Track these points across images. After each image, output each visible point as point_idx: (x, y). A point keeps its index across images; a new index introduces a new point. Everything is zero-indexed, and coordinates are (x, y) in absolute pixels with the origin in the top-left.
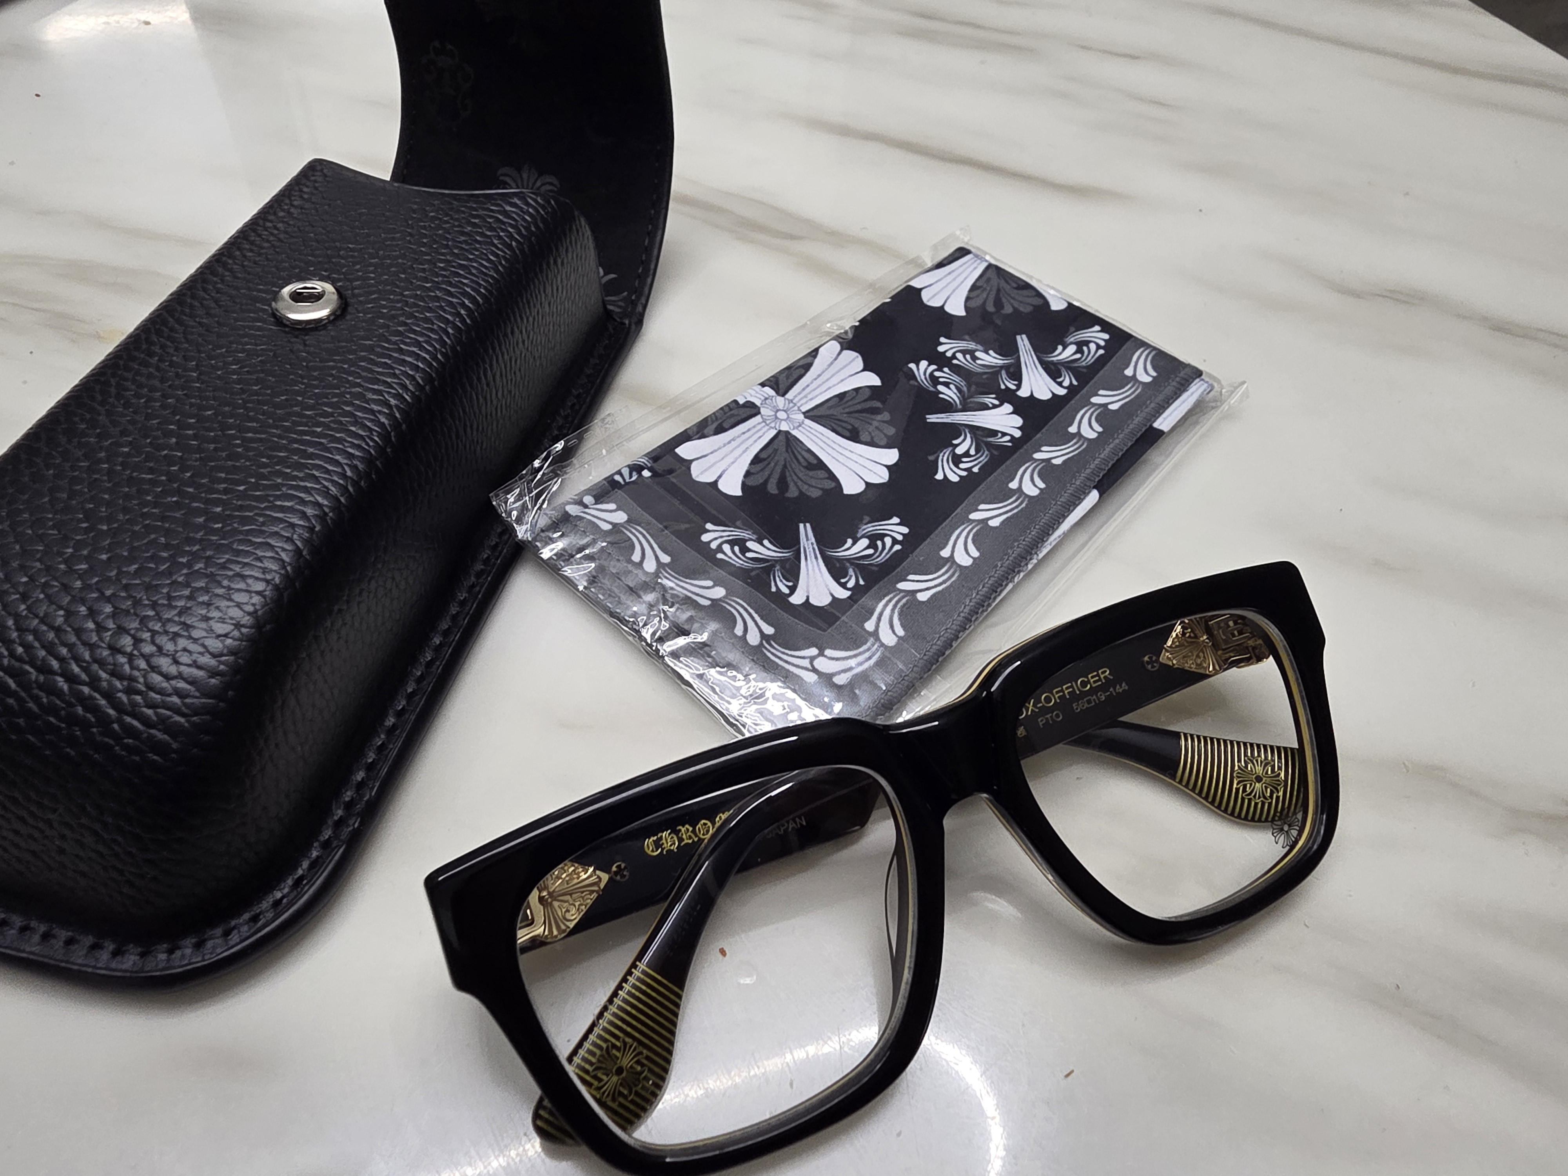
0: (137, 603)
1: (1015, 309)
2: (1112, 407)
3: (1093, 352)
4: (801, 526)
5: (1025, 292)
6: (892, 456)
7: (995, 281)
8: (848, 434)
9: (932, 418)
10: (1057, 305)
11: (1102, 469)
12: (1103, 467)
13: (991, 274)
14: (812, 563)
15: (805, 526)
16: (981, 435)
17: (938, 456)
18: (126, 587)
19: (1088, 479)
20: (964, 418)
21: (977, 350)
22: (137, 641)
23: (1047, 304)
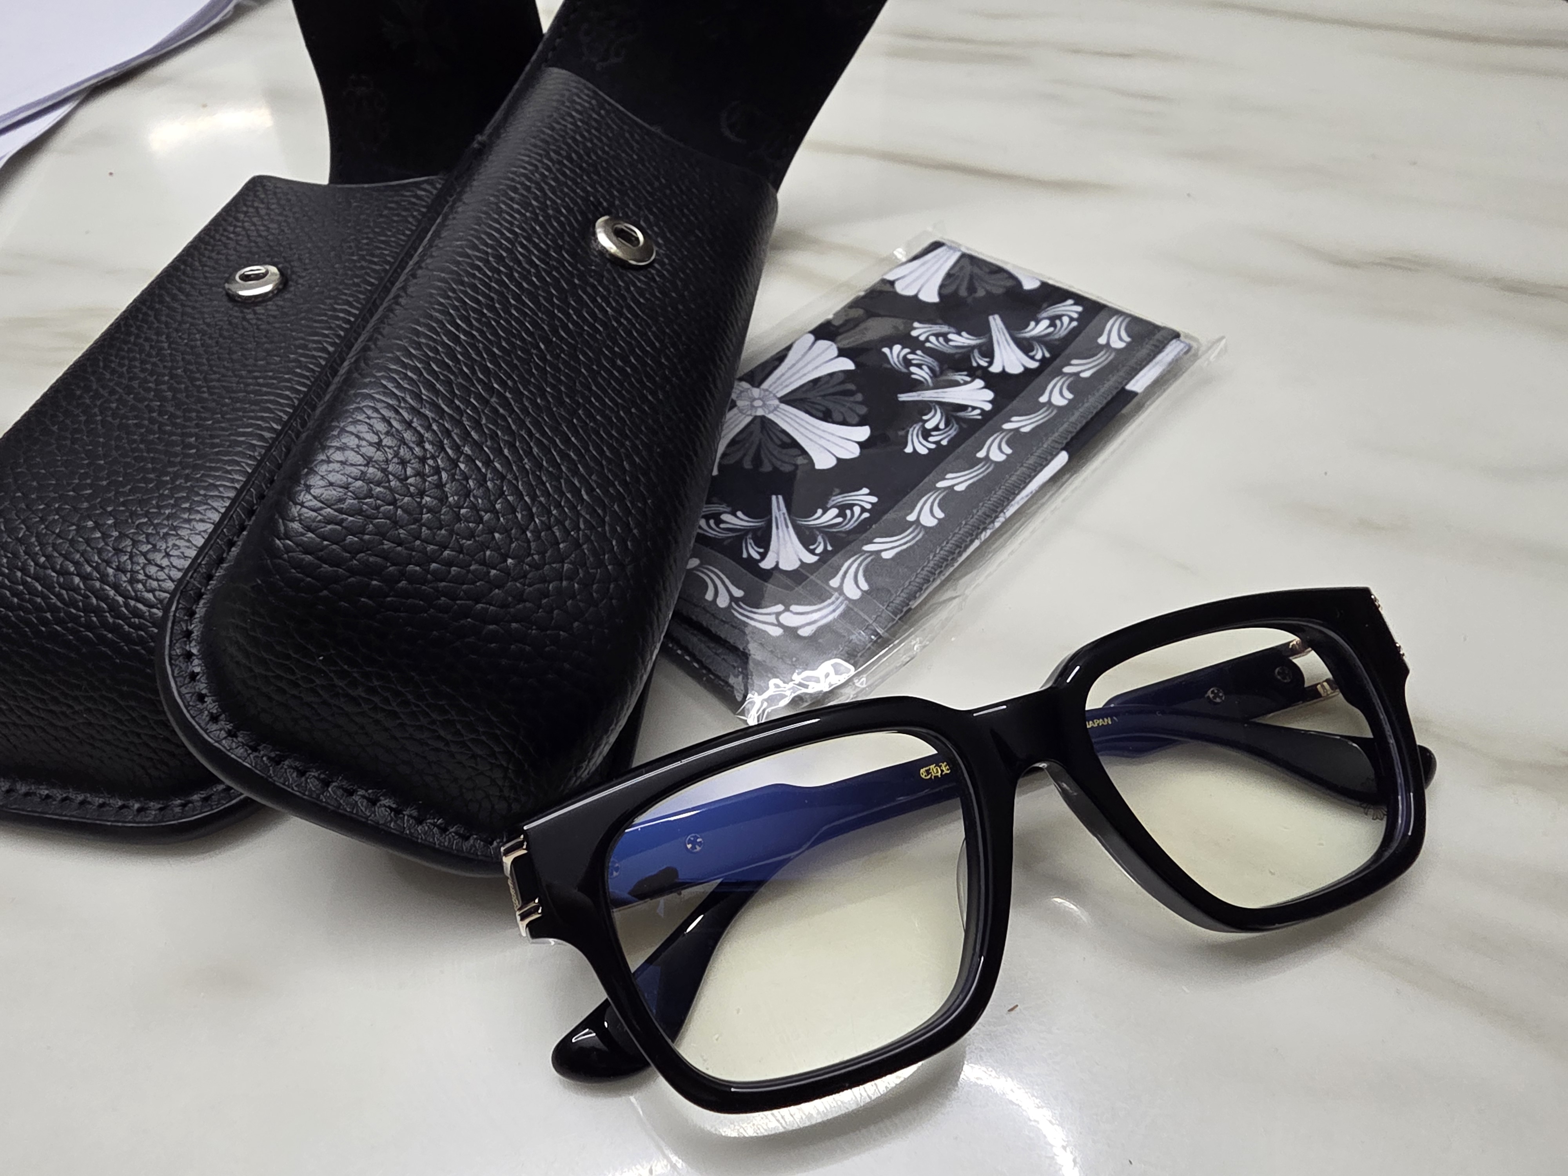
0: (133, 514)
1: (987, 292)
2: (1084, 375)
3: (1066, 325)
4: (774, 498)
5: (998, 276)
6: (863, 433)
7: (969, 268)
8: (821, 415)
9: (903, 397)
10: (1029, 284)
11: (1071, 432)
12: (1071, 429)
13: (966, 261)
14: (783, 531)
15: (777, 498)
16: (952, 411)
17: (908, 432)
18: (123, 504)
19: (1056, 442)
20: (935, 395)
21: (949, 333)
22: (135, 543)
23: (1019, 283)
